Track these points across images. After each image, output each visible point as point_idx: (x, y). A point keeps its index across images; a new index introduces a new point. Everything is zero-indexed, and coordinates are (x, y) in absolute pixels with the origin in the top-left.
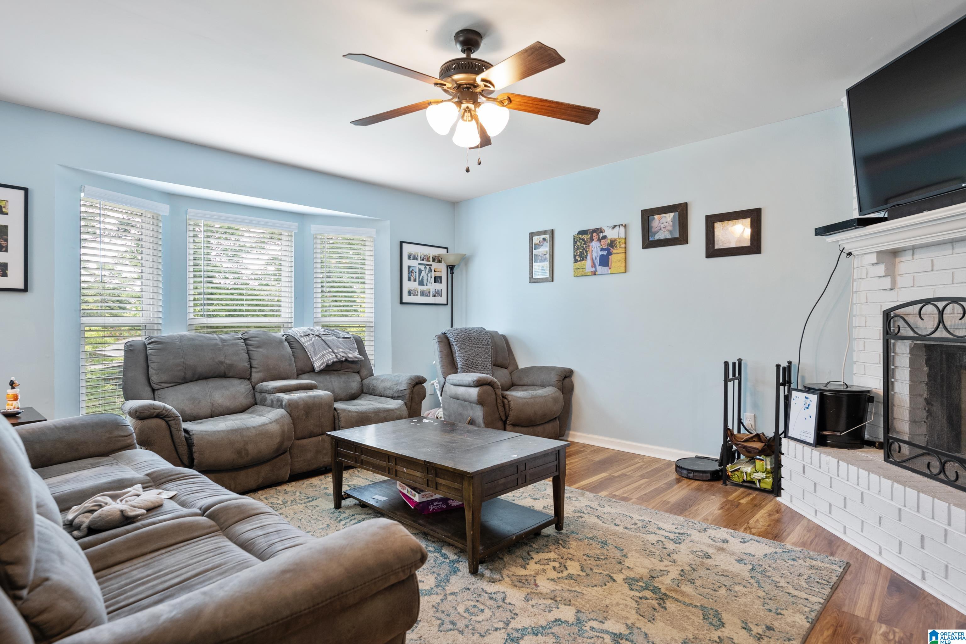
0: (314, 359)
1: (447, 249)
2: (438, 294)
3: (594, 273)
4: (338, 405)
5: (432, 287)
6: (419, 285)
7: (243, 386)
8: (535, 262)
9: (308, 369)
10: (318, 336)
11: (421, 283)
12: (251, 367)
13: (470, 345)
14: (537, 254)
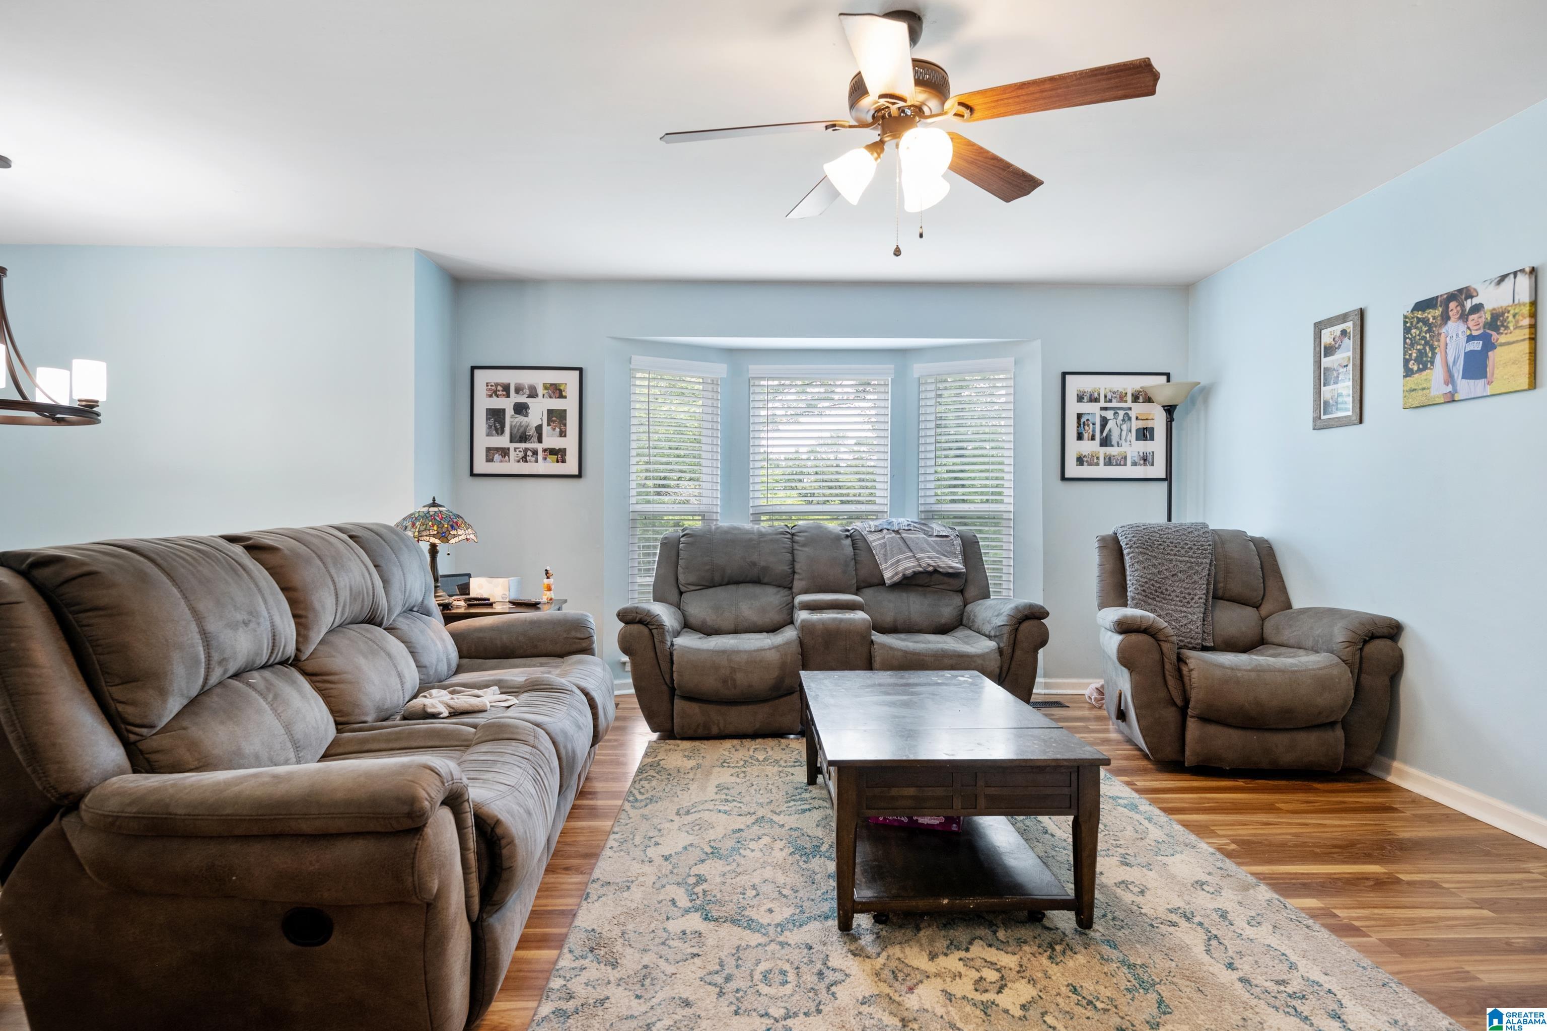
0: (883, 567)
1: (1168, 375)
2: (1146, 459)
3: (1451, 399)
4: (877, 637)
5: (1134, 448)
6: (1101, 445)
7: (778, 596)
8: (1324, 386)
9: (876, 581)
10: (897, 532)
11: (1106, 442)
12: (794, 572)
13: (1160, 556)
14: (1329, 365)
